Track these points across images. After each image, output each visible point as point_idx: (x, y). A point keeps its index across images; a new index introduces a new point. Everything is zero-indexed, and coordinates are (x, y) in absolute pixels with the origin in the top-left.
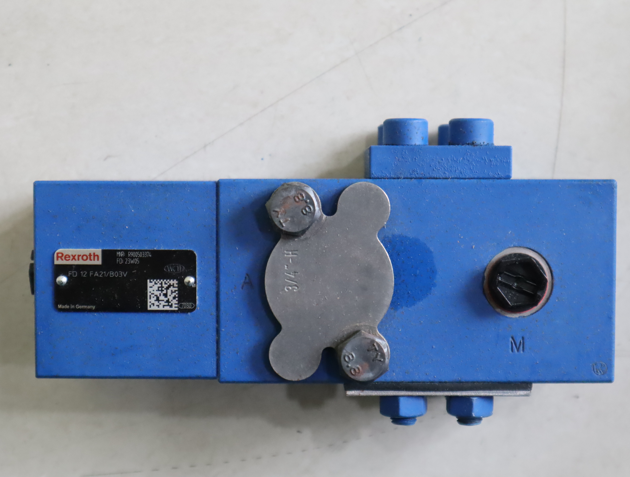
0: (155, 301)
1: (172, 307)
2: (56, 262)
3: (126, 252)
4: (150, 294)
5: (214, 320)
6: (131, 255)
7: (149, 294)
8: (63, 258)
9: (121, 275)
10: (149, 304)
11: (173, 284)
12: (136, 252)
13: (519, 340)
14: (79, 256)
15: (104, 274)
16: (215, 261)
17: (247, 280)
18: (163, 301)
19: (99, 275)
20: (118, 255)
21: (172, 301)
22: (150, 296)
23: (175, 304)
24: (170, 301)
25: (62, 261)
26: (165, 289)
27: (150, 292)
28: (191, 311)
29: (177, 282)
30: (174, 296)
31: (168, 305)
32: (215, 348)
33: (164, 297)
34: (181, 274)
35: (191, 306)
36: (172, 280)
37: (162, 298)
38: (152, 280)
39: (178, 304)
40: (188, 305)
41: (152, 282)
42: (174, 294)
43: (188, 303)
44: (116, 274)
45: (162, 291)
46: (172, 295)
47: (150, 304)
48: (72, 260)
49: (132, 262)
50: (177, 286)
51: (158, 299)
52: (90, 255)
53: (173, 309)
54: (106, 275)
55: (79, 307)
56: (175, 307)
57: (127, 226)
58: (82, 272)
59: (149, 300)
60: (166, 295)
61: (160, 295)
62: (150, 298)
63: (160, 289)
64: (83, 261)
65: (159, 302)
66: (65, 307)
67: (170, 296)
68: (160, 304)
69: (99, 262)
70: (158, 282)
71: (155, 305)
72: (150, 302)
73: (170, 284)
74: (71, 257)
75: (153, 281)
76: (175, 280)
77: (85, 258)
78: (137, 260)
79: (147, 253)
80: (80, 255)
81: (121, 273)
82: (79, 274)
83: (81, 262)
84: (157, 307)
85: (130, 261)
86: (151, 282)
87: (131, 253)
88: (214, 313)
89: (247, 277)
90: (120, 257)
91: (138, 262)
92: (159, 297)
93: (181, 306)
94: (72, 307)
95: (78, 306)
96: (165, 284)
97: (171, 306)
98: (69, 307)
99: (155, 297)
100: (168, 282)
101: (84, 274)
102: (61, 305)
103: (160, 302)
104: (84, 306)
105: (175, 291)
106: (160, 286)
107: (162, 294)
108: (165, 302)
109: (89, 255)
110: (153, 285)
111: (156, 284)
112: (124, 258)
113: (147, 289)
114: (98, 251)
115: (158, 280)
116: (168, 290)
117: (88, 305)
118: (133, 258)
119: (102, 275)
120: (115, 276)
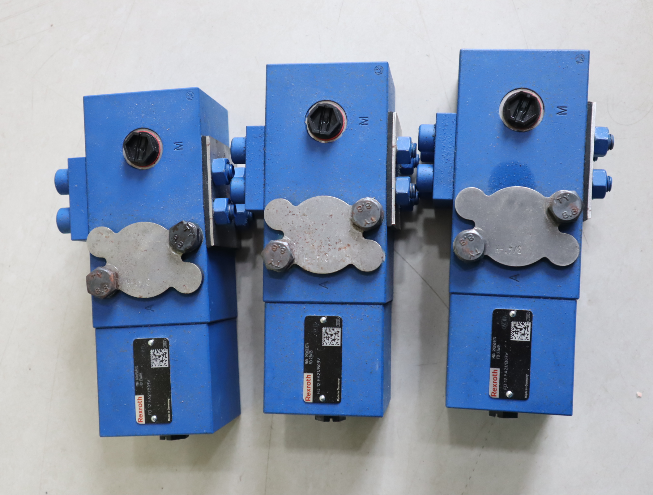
0: (524, 336)
2: (498, 397)
3: (492, 353)
5: (538, 300)
6: (495, 350)
7: (520, 340)
8: (495, 392)
9: (507, 357)
10: (526, 340)
11: (514, 324)
12: (493, 346)
13: (559, 110)
15: (506, 368)
16: (500, 298)
17: (514, 278)
18: (524, 331)
19: (506, 371)
20: (494, 357)
21: (525, 326)
22: (521, 339)
23: (527, 324)
24: (525, 327)
25: (497, 393)
26: (517, 330)
28: (531, 314)
29: (513, 322)
31: (527, 328)
32: (556, 300)
34: (508, 319)
35: (528, 314)
36: (512, 325)
37: (522, 332)
38: (511, 338)
39: (527, 322)
40: (528, 316)
42: (521, 324)
43: (527, 316)
44: (506, 359)
45: (518, 332)
48: (496, 387)
49: (499, 349)
50: (515, 322)
51: (524, 334)
52: (494, 375)
54: (506, 366)
55: (526, 385)
56: (529, 324)
57: (476, 351)
58: (504, 381)
59: (524, 340)
60: (521, 330)
61: (520, 333)
62: (523, 339)
65: (525, 334)
66: (526, 393)
67: (521, 327)
68: (526, 333)
69: (499, 370)
70: (512, 333)
71: (527, 336)
72: (525, 339)
73: (514, 326)
74: (495, 387)
75: (511, 336)
76: (512, 323)
77: (495, 379)
78: (498, 346)
79: (494, 339)
80: (494, 381)
82: (506, 383)
83: (498, 381)
86: (512, 338)
87: (494, 350)
88: (533, 300)
89: (512, 278)
90: (496, 356)
91: (499, 346)
92: (522, 334)
93: (528, 320)
94: (526, 389)
96: (513, 329)
97: (528, 326)
98: (526, 391)
99: (522, 336)
101: (506, 380)
102: (525, 396)
104: (526, 381)
105: (518, 323)
106: (515, 332)
108: (525, 330)
110: (514, 337)
111: (513, 335)
113: (517, 341)
114: (491, 370)
116: (518, 328)
117: (525, 379)
118: (497, 349)
119: (507, 368)
120: (508, 361)
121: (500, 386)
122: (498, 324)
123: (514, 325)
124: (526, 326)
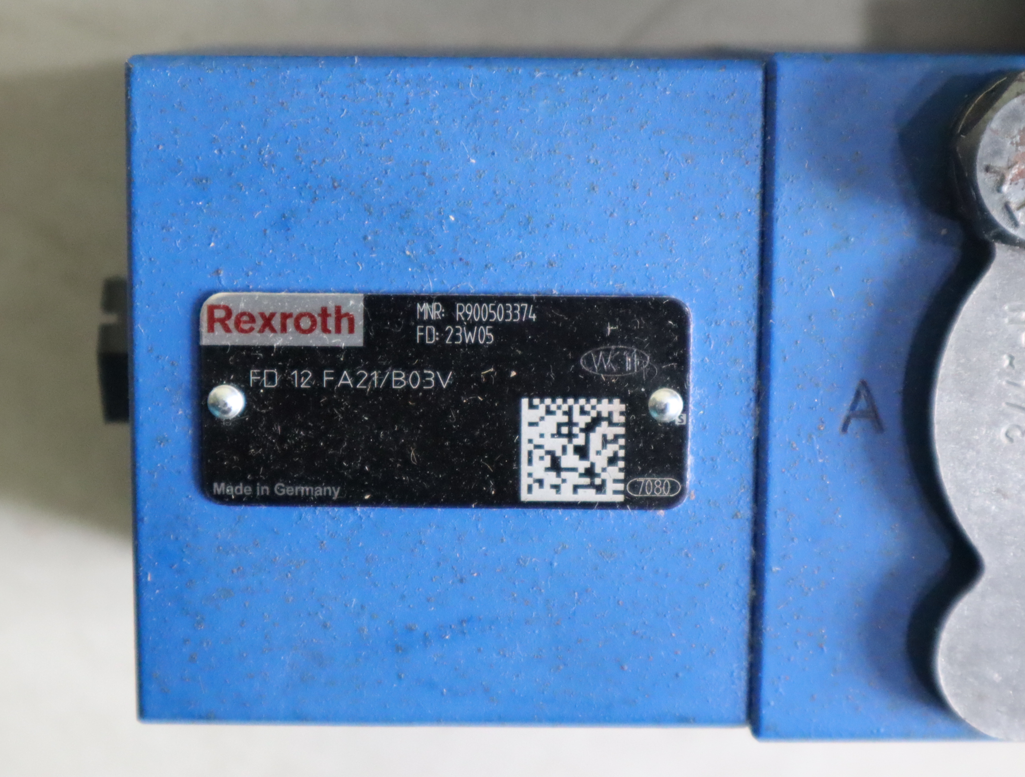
0: (547, 469)
1: (605, 493)
2: (207, 340)
3: (448, 302)
4: (531, 447)
5: (746, 535)
6: (466, 315)
7: (525, 447)
8: (231, 323)
9: (429, 383)
10: (525, 481)
11: (610, 414)
12: (485, 305)
14: (285, 316)
15: (370, 378)
16: (751, 334)
17: (862, 404)
18: (574, 470)
19: (355, 382)
20: (422, 314)
21: (604, 470)
22: (530, 453)
23: (616, 481)
24: (598, 470)
25: (228, 335)
26: (582, 430)
27: (530, 441)
28: (667, 503)
29: (623, 407)
30: (611, 455)
31: (592, 485)
32: (745, 626)
33: (577, 457)
34: (635, 381)
35: (669, 487)
36: (605, 401)
37: (570, 460)
38: (536, 401)
39: (624, 481)
40: (661, 487)
41: (536, 407)
42: (611, 449)
43: (658, 480)
44: (415, 379)
45: (570, 436)
46: (604, 452)
47: (530, 481)
48: (261, 331)
49: (470, 338)
50: (622, 419)
51: (556, 466)
52: (324, 313)
53: (608, 497)
54: (380, 381)
55: (282, 489)
56: (616, 492)
57: (453, 212)
58: (295, 372)
59: (525, 468)
60: (582, 452)
61: (564, 449)
62: (530, 462)
63: (565, 430)
64: (297, 334)
65: (558, 475)
66: (239, 490)
67: (598, 453)
68: (564, 481)
69: (357, 339)
70: (559, 407)
71: (547, 484)
72: (530, 475)
73: (599, 413)
74: (260, 322)
75: (542, 402)
76: (616, 401)
77: (305, 323)
78: (486, 332)
79: (522, 309)
80: (290, 315)
81: (430, 375)
82: (286, 382)
84: (554, 491)
85: (463, 334)
86: (532, 406)
87: (465, 309)
88: (746, 511)
89: (863, 393)
90: (430, 322)
91: (488, 339)
92: (559, 458)
93: (634, 487)
94: (263, 489)
95: (281, 487)
96: (583, 412)
97: (600, 489)
98: (250, 489)
99: (548, 458)
100: (593, 407)
101: (303, 380)
102: (223, 485)
103: (564, 475)
104: (303, 489)
105: (616, 437)
106: (565, 419)
107: (570, 449)
108: (581, 475)
109: (319, 315)
110: (542, 418)
111: (549, 412)
112: (439, 325)
113: (517, 430)
114: (353, 301)
115: (559, 401)
116: (592, 436)
117: (315, 484)
118: (470, 326)
119: (366, 383)
120: (408, 386)
121: (268, 350)
122: (610, 329)
123: (605, 414)
124: (604, 475)
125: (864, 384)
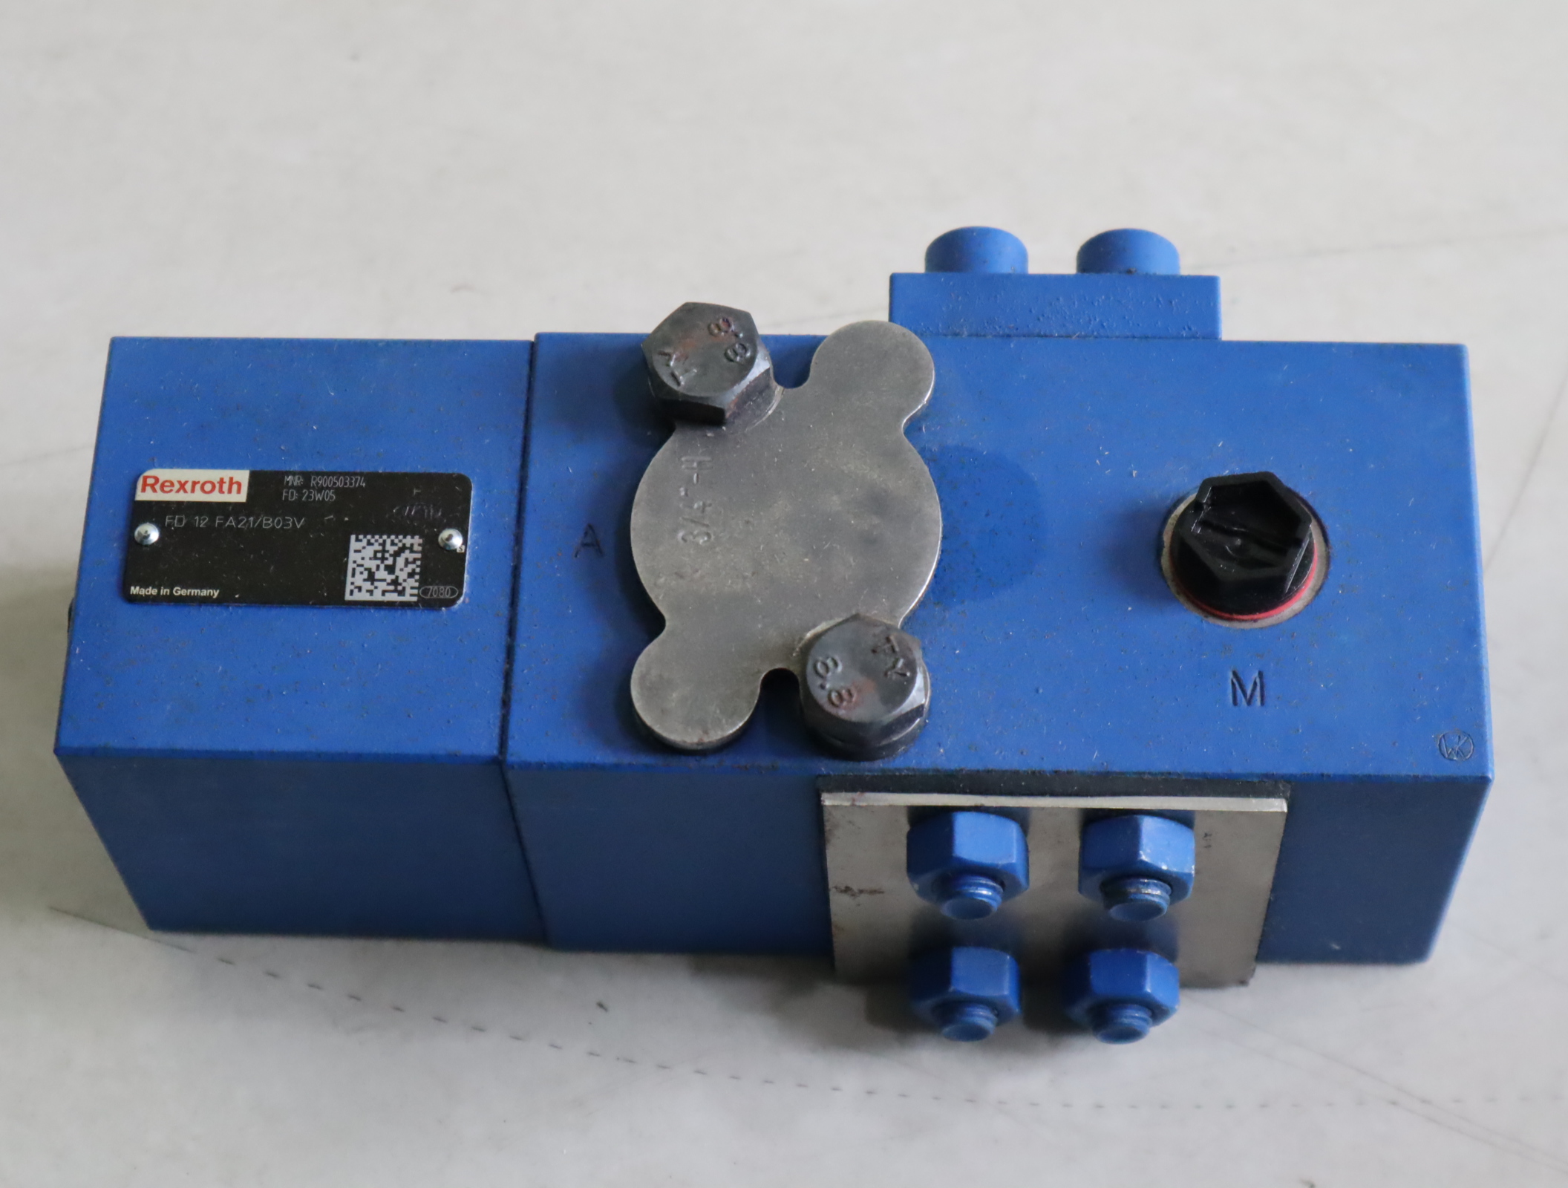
0: (365, 580)
1: (404, 595)
2: (140, 496)
3: (307, 476)
4: (355, 565)
5: (504, 630)
6: (318, 483)
7: (351, 566)
8: (158, 487)
9: (288, 525)
10: (349, 587)
11: (412, 545)
12: (331, 477)
13: (1251, 678)
14: (194, 483)
15: (248, 521)
16: (515, 500)
17: (589, 539)
18: (384, 580)
19: (237, 524)
20: (288, 482)
21: (405, 581)
22: (354, 570)
23: (412, 588)
24: (400, 580)
25: (155, 494)
27: (355, 562)
28: (449, 603)
29: (421, 541)
30: (410, 571)
31: (395, 591)
32: (501, 690)
33: (386, 572)
34: (431, 524)
35: (450, 592)
36: (409, 537)
37: (382, 574)
38: (361, 537)
39: (418, 588)
40: (444, 591)
41: (361, 541)
42: (411, 567)
43: (442, 587)
44: (279, 523)
46: (405, 569)
47: (352, 587)
48: (178, 492)
49: (319, 497)
50: (420, 548)
51: (371, 578)
52: (222, 483)
53: (407, 598)
54: (254, 523)
55: (180, 591)
56: (411, 595)
57: (316, 424)
58: (197, 518)
59: (349, 579)
60: (391, 569)
61: (378, 567)
62: (353, 575)
63: (380, 555)
64: (202, 494)
65: (372, 584)
66: (148, 592)
67: (402, 570)
68: (376, 588)
69: (242, 498)
70: (377, 541)
71: (364, 590)
72: (352, 583)
73: (404, 545)
74: (177, 486)
75: (365, 537)
76: (417, 537)
77: (208, 487)
78: (330, 493)
79: (356, 480)
80: (199, 482)
81: (289, 520)
82: (190, 523)
83: (197, 497)
84: (368, 594)
85: (314, 495)
86: (358, 540)
87: (318, 480)
88: (504, 611)
89: (590, 532)
90: (293, 487)
91: (331, 498)
92: (374, 573)
93: (425, 592)
94: (165, 591)
95: (177, 590)
96: (393, 544)
97: (402, 593)
98: (156, 591)
99: (366, 573)
100: (400, 541)
101: (201, 522)
102: (138, 588)
103: (376, 584)
104: (193, 591)
105: (415, 560)
106: (380, 548)
107: (382, 567)
108: (388, 584)
109: (218, 483)
110: (364, 548)
111: (369, 543)
112: (299, 489)
113: (347, 555)
114: (243, 476)
115: (377, 537)
116: (398, 559)
117: (201, 588)
118: (320, 490)
119: (245, 524)
120: (274, 527)
121: (180, 504)
122: (415, 491)
123: (408, 545)
124: (404, 584)
125: (590, 527)
